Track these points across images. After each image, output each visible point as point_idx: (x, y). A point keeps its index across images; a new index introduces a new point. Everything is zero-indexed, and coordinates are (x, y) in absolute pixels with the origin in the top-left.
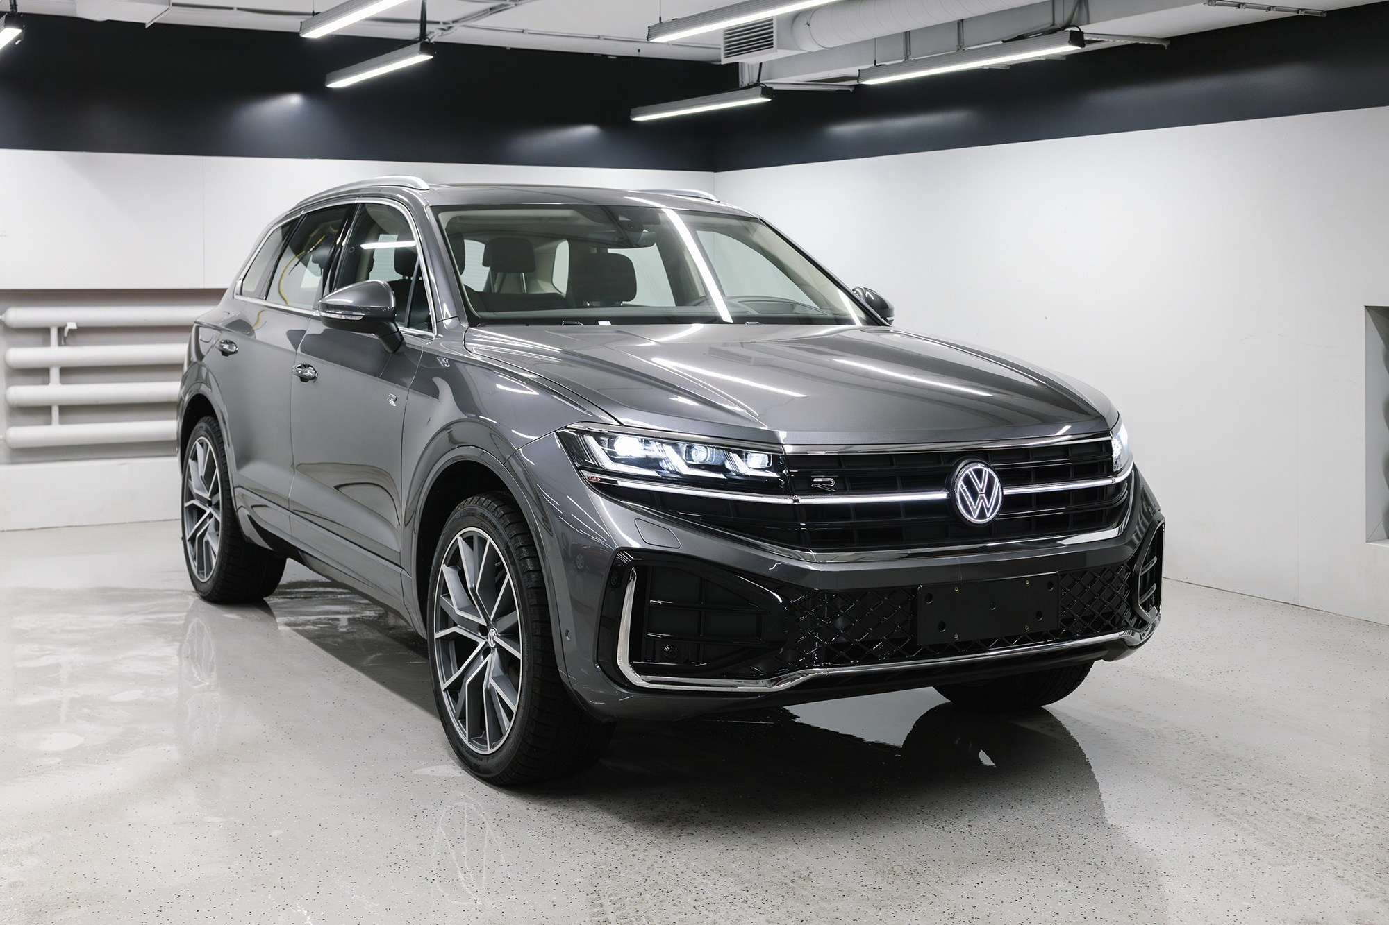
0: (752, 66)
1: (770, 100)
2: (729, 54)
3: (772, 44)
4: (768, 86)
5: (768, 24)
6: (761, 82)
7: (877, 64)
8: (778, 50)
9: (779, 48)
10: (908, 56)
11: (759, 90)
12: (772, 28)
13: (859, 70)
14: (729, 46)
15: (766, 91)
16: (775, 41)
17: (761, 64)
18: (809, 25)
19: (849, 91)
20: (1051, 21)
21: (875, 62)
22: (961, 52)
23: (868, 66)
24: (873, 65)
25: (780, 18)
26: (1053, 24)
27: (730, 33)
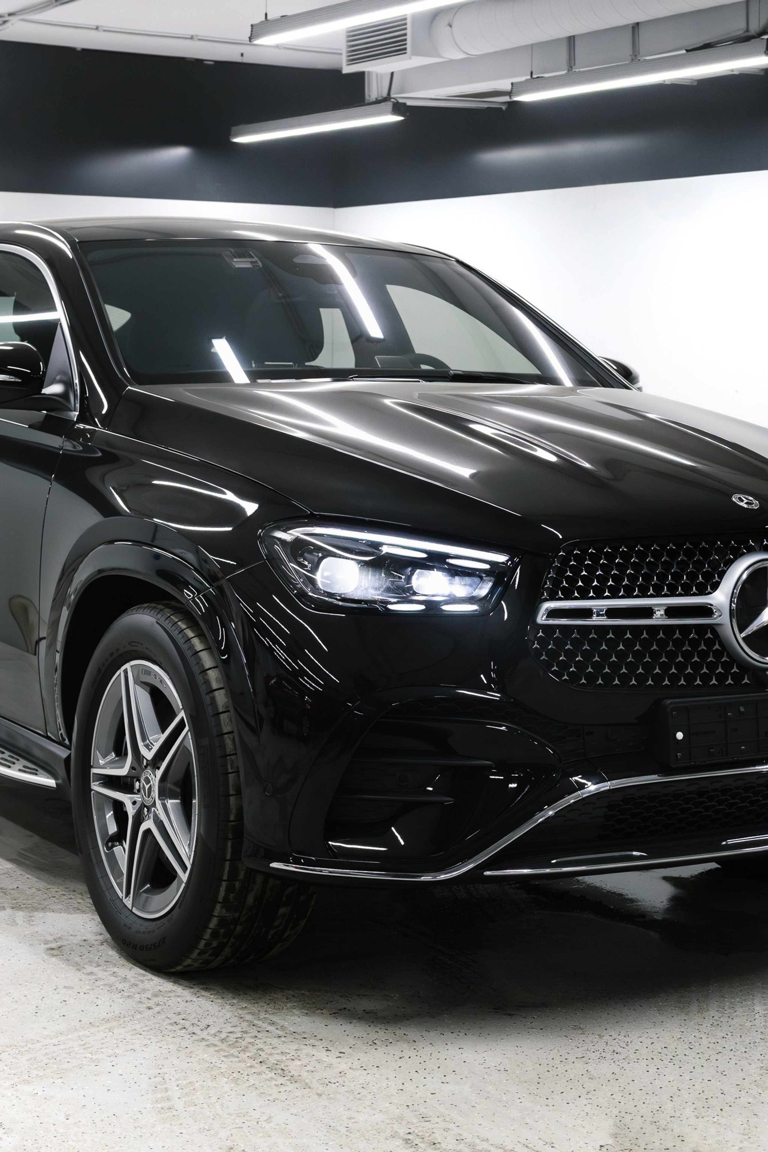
0: (382, 75)
1: (401, 118)
2: (352, 61)
3: (405, 49)
4: (401, 101)
5: (400, 24)
6: (392, 96)
7: (534, 76)
8: (413, 57)
9: (417, 53)
10: (571, 67)
11: (389, 105)
12: (405, 29)
13: (512, 84)
14: (353, 51)
15: (398, 108)
16: (409, 46)
17: (392, 74)
18: (451, 26)
19: (501, 109)
20: (743, 25)
21: (532, 73)
22: (636, 62)
23: (523, 79)
24: (529, 77)
25: (416, 17)
26: (747, 30)
27: (353, 35)
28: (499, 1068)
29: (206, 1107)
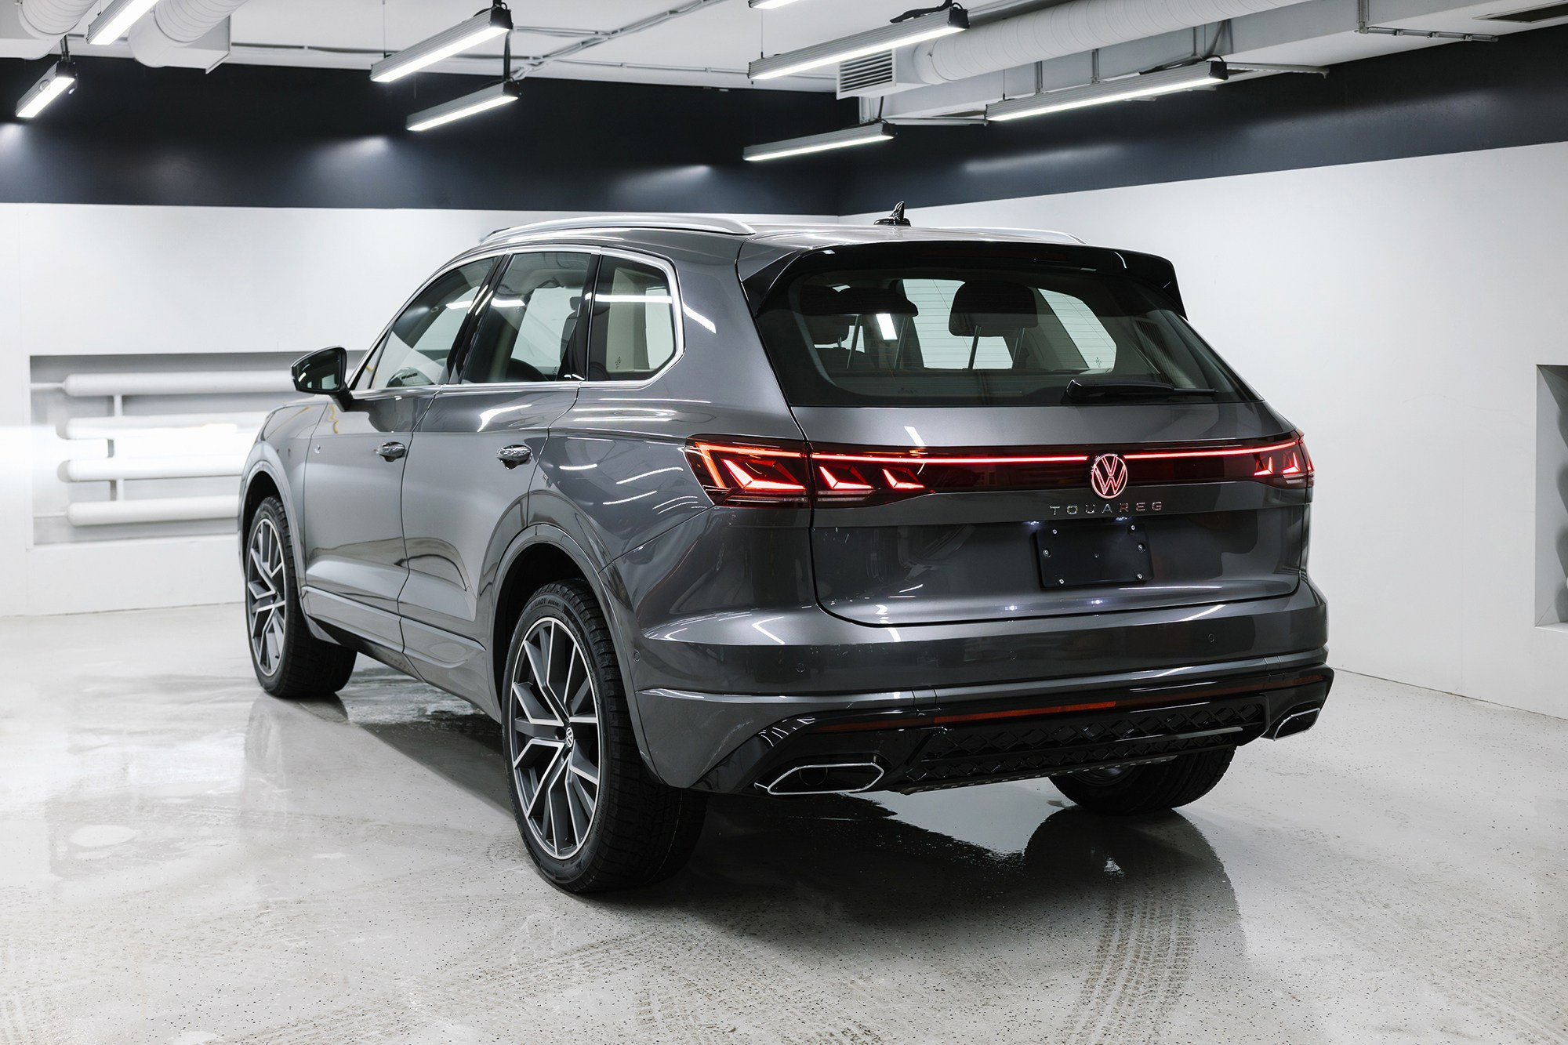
0: (874, 100)
1: (891, 138)
2: (845, 88)
3: (891, 77)
4: (890, 122)
5: (887, 56)
6: (883, 117)
7: (1006, 98)
8: (898, 84)
9: (899, 80)
10: (1039, 89)
11: (879, 127)
12: (891, 59)
13: (987, 105)
14: (846, 79)
15: (888, 129)
16: (894, 75)
17: (882, 98)
18: (931, 56)
19: (983, 125)
20: (1192, 50)
21: (1004, 95)
22: (1096, 82)
23: (996, 101)
24: (1002, 99)
25: (899, 51)
26: (1195, 54)
27: (846, 67)
28: (937, 988)
29: (681, 1019)
